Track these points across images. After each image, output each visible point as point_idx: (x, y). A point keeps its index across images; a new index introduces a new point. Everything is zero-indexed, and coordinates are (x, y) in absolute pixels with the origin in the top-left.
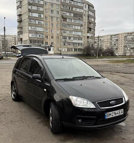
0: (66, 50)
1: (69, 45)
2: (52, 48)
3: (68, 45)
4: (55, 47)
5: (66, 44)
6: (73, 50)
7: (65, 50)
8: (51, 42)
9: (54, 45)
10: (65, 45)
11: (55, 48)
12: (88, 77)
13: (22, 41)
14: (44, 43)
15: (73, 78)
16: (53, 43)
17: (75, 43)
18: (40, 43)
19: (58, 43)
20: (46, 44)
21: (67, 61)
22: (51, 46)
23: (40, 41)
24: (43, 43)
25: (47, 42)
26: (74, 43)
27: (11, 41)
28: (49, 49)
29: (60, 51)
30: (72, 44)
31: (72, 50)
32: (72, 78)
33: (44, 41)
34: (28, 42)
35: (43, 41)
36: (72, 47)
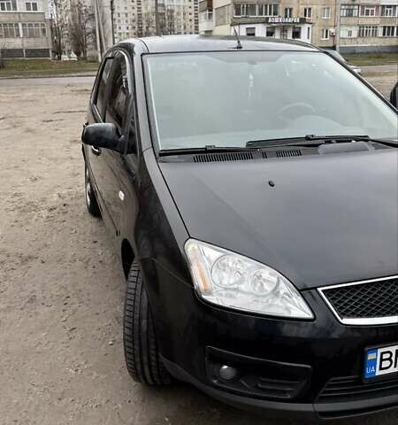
0: (355, 34)
1: (367, 14)
2: (304, 29)
3: (362, 14)
4: (317, 23)
5: (355, 13)
6: (380, 33)
7: (350, 33)
8: (302, 8)
9: (312, 19)
10: (350, 15)
11: (316, 30)
12: (328, 140)
13: (211, 10)
14: (281, 11)
15: (250, 144)
16: (310, 9)
17: (390, 6)
18: (266, 14)
19: (328, 8)
20: (286, 17)
21: (252, 62)
22: (303, 21)
23: (266, 6)
24: (275, 14)
25: (291, 10)
26: (383, 6)
27: (184, 14)
28: (293, 33)
29: (333, 36)
30: (377, 10)
31: (375, 34)
32: (243, 146)
33: (280, 6)
34: (230, 12)
35: (276, 6)
36: (377, 21)
